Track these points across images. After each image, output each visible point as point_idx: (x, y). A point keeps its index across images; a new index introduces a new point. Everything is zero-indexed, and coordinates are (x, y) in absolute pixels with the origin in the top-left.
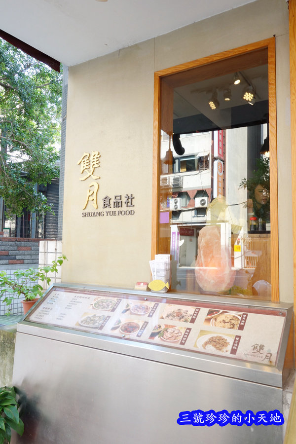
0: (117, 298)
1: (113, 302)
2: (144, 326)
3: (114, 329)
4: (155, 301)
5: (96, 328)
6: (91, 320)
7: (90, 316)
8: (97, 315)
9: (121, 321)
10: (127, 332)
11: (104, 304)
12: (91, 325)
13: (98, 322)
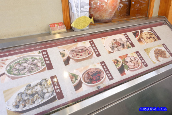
0: (38, 51)
1: (36, 57)
2: (105, 67)
3: (78, 87)
4: (88, 40)
5: (53, 100)
6: (32, 95)
7: (22, 90)
8: (32, 85)
9: (77, 74)
10: (97, 82)
11: (25, 65)
12: (39, 102)
13: (45, 91)
